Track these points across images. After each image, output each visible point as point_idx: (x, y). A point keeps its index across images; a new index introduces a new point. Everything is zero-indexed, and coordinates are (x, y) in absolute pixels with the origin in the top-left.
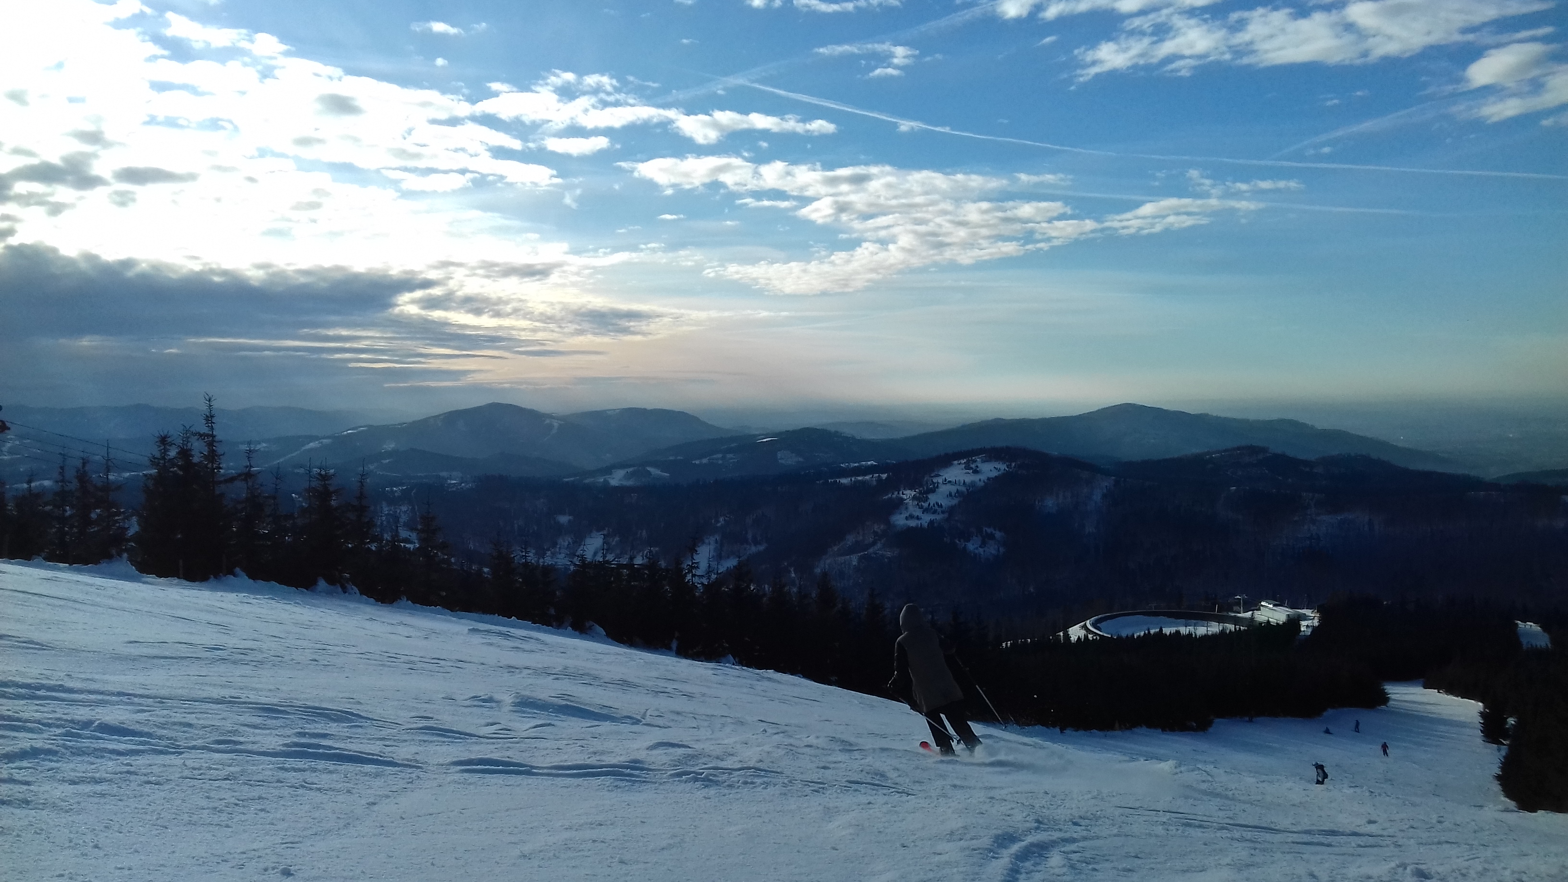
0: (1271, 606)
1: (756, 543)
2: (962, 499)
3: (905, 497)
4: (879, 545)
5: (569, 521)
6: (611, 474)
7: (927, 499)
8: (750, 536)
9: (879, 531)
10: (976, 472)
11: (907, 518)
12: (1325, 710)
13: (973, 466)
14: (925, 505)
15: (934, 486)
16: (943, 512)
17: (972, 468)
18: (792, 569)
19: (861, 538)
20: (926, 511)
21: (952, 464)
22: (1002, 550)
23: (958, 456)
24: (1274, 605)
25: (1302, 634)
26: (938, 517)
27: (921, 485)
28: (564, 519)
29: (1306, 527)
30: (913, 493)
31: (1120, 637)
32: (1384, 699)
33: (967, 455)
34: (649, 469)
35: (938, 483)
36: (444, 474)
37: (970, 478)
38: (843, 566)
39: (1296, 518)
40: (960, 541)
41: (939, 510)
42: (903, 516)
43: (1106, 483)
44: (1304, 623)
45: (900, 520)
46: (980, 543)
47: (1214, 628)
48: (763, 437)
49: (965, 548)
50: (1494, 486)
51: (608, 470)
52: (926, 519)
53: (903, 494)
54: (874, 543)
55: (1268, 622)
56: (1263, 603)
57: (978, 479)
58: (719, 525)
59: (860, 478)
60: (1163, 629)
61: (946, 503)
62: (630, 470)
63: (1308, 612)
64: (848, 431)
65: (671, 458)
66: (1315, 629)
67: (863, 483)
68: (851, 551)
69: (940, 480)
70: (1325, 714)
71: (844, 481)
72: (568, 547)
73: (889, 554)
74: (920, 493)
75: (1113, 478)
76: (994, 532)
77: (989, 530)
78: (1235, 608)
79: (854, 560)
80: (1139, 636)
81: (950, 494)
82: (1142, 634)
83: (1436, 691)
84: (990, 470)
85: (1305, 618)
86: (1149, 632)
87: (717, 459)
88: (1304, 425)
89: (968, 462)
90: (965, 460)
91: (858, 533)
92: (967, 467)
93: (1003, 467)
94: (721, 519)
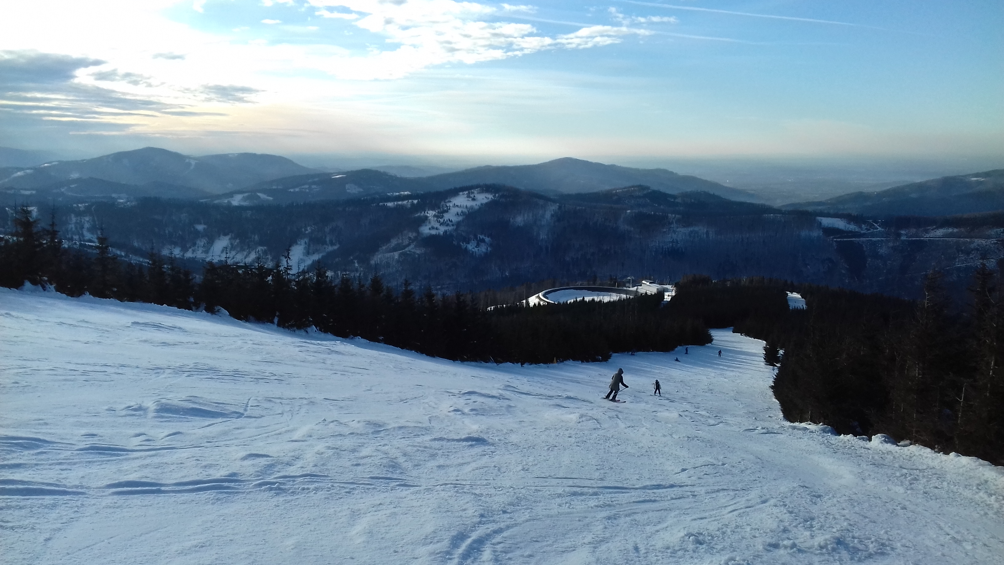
0: (648, 283)
1: (332, 244)
2: (464, 217)
3: (428, 215)
4: (412, 246)
5: (204, 229)
6: (232, 197)
7: (442, 217)
8: (328, 239)
9: (412, 237)
10: (474, 199)
11: (430, 229)
12: (676, 347)
13: (472, 196)
14: (442, 220)
15: (447, 208)
16: (453, 225)
17: (471, 197)
18: (356, 261)
19: (401, 241)
20: (442, 224)
21: (459, 194)
22: (489, 249)
23: (462, 189)
24: (650, 283)
25: (665, 300)
26: (450, 228)
27: (439, 208)
28: (200, 227)
29: (670, 235)
30: (434, 213)
31: (559, 303)
32: (710, 340)
33: (468, 189)
34: (259, 194)
35: (450, 206)
36: (114, 195)
37: (470, 203)
38: (389, 259)
39: (665, 230)
40: (463, 243)
41: (450, 223)
42: (428, 227)
43: (553, 208)
44: (666, 294)
45: (425, 230)
46: (476, 245)
47: (614, 297)
48: (336, 174)
49: (466, 248)
50: (778, 211)
51: (231, 194)
52: (442, 230)
53: (427, 213)
54: (409, 245)
55: (646, 293)
56: (643, 282)
57: (475, 204)
58: (307, 232)
59: (400, 203)
60: (585, 298)
61: (455, 219)
62: (246, 195)
63: (669, 287)
64: (392, 172)
65: (274, 187)
66: (673, 298)
67: (402, 206)
68: (394, 249)
69: (451, 205)
70: (676, 349)
71: (390, 204)
72: (204, 246)
73: (418, 252)
74: (438, 212)
75: (558, 204)
76: (484, 238)
77: (482, 237)
78: (627, 285)
79: (396, 255)
80: (571, 303)
81: (458, 214)
82: (572, 301)
83: (740, 334)
84: (483, 198)
85: (667, 290)
86: (576, 300)
87: (306, 188)
88: (672, 173)
89: (469, 193)
90: (467, 192)
91: (399, 239)
92: (468, 196)
93: (490, 196)
94: (309, 228)
